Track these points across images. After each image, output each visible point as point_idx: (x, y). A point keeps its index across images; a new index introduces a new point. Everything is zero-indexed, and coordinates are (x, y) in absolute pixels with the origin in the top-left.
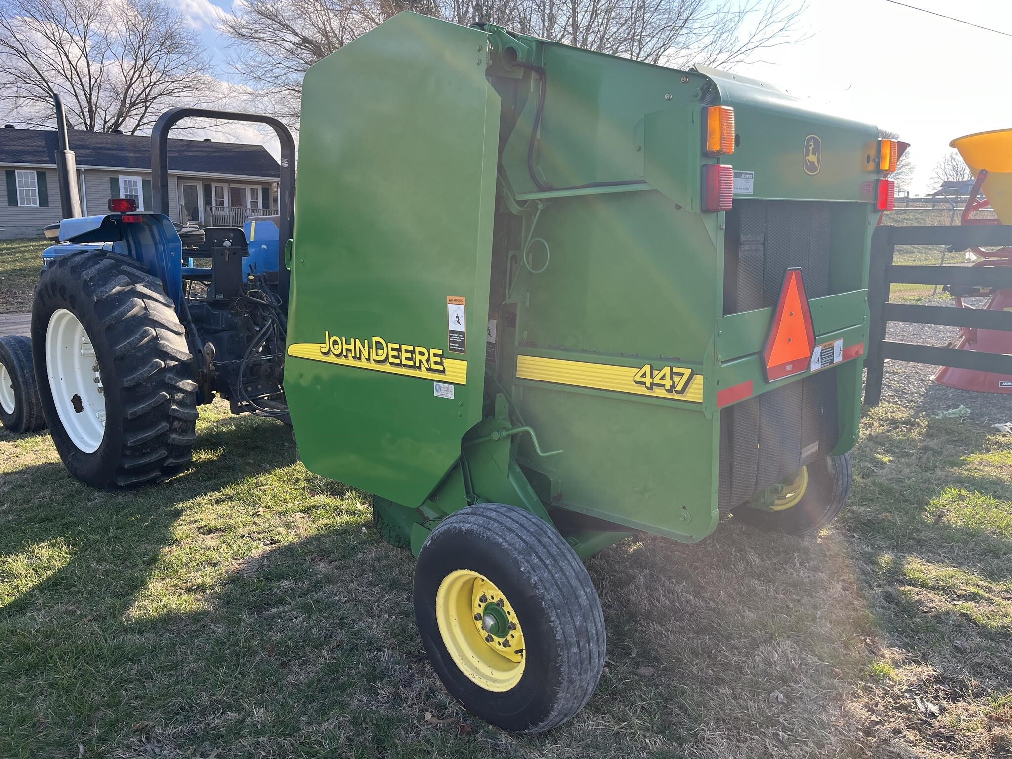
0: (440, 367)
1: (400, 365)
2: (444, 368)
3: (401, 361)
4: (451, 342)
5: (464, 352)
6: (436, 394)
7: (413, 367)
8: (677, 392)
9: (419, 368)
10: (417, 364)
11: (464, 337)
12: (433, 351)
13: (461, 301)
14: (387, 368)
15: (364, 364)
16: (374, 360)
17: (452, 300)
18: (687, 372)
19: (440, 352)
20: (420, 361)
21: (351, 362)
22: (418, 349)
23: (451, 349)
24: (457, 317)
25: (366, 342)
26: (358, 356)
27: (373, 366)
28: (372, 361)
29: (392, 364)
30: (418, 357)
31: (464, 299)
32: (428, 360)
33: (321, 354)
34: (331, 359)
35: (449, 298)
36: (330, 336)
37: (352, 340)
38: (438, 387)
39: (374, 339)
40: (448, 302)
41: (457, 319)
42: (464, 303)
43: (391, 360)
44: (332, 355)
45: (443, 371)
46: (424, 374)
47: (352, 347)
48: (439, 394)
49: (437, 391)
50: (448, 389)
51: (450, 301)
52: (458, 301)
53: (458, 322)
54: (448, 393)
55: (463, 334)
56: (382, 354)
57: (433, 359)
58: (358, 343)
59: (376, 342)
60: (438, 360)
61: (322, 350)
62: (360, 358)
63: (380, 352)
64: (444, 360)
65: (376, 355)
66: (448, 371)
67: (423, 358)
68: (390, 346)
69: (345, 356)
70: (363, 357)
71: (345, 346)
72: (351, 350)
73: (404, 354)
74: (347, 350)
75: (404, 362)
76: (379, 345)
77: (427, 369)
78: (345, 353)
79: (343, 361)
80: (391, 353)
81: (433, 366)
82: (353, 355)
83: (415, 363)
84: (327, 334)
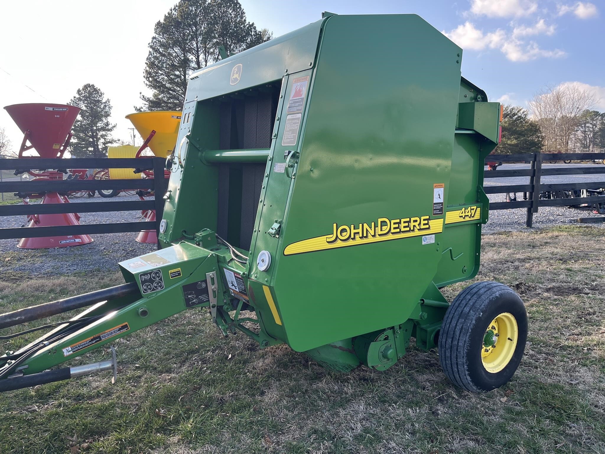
0: (427, 226)
1: (400, 232)
2: (429, 226)
3: (400, 230)
4: (434, 210)
5: (442, 214)
6: (423, 243)
7: (410, 231)
8: (472, 217)
9: (413, 230)
10: (412, 229)
11: (442, 205)
12: (423, 218)
13: (441, 186)
14: (390, 237)
15: (370, 239)
16: (378, 235)
17: (436, 186)
18: (475, 207)
19: (428, 217)
20: (414, 226)
21: (358, 241)
22: (412, 219)
23: (434, 214)
24: (439, 195)
25: (373, 224)
26: (365, 235)
27: (378, 239)
28: (377, 236)
29: (393, 233)
30: (412, 224)
31: (443, 184)
32: (419, 224)
33: (328, 244)
34: (339, 244)
35: (435, 185)
36: (338, 227)
37: (361, 225)
38: (425, 239)
39: (380, 220)
42: (443, 187)
43: (393, 231)
44: (339, 241)
45: (429, 228)
46: (417, 233)
47: (360, 230)
48: (426, 242)
49: (424, 241)
50: (431, 238)
51: (435, 186)
52: (440, 186)
53: (439, 198)
54: (431, 240)
55: (442, 203)
56: (386, 229)
57: (423, 222)
58: (365, 226)
59: (381, 222)
60: (426, 222)
61: (329, 240)
62: (366, 237)
63: (384, 228)
64: (429, 221)
65: (381, 230)
66: (432, 227)
67: (416, 224)
68: (393, 222)
69: (352, 239)
70: (369, 235)
71: (353, 231)
72: (358, 233)
73: (403, 225)
74: (355, 234)
75: (403, 229)
76: (383, 223)
77: (419, 230)
78: (352, 236)
79: (351, 243)
80: (393, 226)
81: (423, 227)
82: (361, 236)
83: (410, 229)
84: (335, 225)
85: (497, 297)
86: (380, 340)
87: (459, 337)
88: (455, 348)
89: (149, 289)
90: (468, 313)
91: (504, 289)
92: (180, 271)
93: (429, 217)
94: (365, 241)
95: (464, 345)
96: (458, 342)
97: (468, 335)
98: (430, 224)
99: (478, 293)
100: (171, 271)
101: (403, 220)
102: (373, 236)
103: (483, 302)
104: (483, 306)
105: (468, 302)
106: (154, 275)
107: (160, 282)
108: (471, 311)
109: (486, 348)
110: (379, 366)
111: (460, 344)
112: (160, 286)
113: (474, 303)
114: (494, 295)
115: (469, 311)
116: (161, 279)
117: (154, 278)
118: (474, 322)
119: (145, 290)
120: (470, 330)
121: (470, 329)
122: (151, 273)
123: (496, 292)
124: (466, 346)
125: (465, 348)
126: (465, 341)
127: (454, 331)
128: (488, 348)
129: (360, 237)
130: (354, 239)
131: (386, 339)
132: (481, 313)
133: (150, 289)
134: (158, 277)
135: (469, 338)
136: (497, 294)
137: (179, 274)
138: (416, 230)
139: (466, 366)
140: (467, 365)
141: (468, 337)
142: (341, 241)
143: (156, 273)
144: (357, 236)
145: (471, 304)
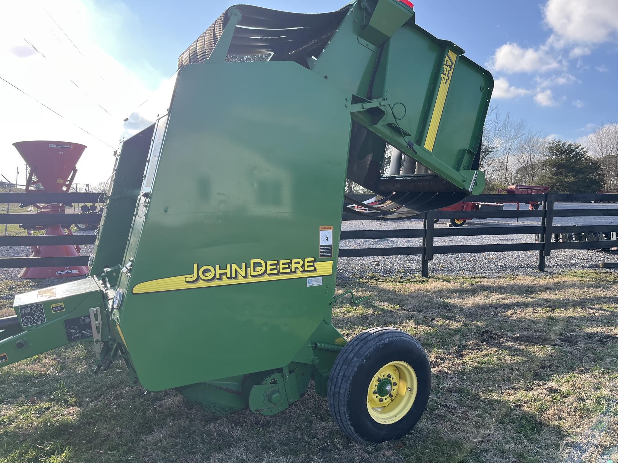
0: (313, 268)
1: (279, 273)
2: (315, 268)
3: (279, 271)
4: (321, 252)
5: (331, 256)
6: (308, 285)
7: (291, 272)
9: (295, 272)
10: (293, 270)
11: (331, 248)
12: (306, 260)
13: (330, 228)
14: (266, 278)
15: (241, 280)
16: (251, 276)
17: (323, 228)
19: (313, 259)
20: (296, 268)
21: (225, 281)
22: (294, 261)
23: (321, 256)
24: (327, 237)
25: (244, 265)
26: (234, 275)
27: (250, 280)
28: (250, 277)
29: (269, 275)
30: (293, 266)
31: (332, 227)
32: (303, 266)
33: (187, 284)
34: (201, 284)
35: (320, 227)
36: (200, 267)
37: (228, 266)
38: (310, 281)
39: (252, 261)
40: (320, 229)
41: (326, 238)
42: (332, 229)
43: (269, 272)
44: (201, 281)
45: (315, 270)
46: (299, 275)
47: (228, 271)
48: (311, 285)
49: (309, 283)
50: (318, 280)
51: (321, 229)
52: (327, 228)
53: (327, 240)
54: (319, 282)
55: (330, 246)
56: (260, 270)
57: (306, 264)
58: (234, 266)
59: (254, 263)
60: (311, 264)
61: (187, 280)
62: (236, 277)
63: (258, 269)
64: (315, 264)
65: (254, 271)
66: (318, 269)
67: (299, 266)
68: (269, 263)
69: (218, 279)
70: (239, 275)
71: (219, 272)
72: (226, 273)
73: (281, 266)
74: (221, 274)
75: (281, 271)
76: (257, 265)
77: (301, 272)
78: (218, 277)
79: (216, 283)
80: (269, 267)
81: (306, 269)
82: (229, 276)
83: (291, 270)
84: (196, 266)
85: (385, 344)
86: (266, 384)
87: (341, 384)
88: (337, 395)
89: (29, 322)
90: (352, 359)
91: (397, 336)
92: (63, 306)
93: (315, 259)
94: (234, 282)
95: (345, 392)
96: (340, 390)
97: (349, 382)
98: (316, 266)
99: (366, 339)
100: (53, 305)
101: (281, 262)
102: (244, 277)
103: (369, 349)
104: (367, 353)
105: (354, 348)
106: (34, 309)
107: (41, 316)
108: (355, 358)
109: (381, 397)
110: (265, 410)
111: (342, 392)
112: (42, 320)
113: (359, 350)
114: (383, 341)
115: (353, 357)
116: (42, 313)
117: (34, 311)
118: (356, 369)
119: (26, 323)
120: (351, 378)
121: (351, 376)
122: (32, 306)
123: (386, 338)
124: (346, 394)
125: (346, 396)
126: (346, 389)
127: (337, 378)
128: (384, 398)
129: (227, 278)
130: (220, 279)
131: (275, 382)
132: (364, 360)
133: (31, 322)
134: (40, 311)
135: (349, 386)
136: (386, 341)
137: (62, 309)
138: (298, 272)
139: (347, 416)
140: (348, 414)
141: (348, 384)
142: (203, 282)
143: (37, 307)
144: (224, 277)
145: (357, 350)
